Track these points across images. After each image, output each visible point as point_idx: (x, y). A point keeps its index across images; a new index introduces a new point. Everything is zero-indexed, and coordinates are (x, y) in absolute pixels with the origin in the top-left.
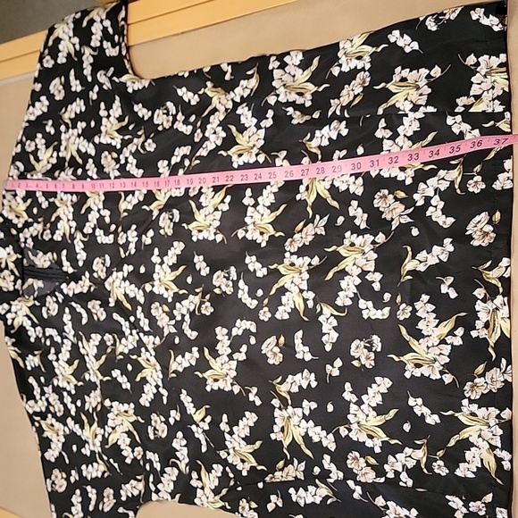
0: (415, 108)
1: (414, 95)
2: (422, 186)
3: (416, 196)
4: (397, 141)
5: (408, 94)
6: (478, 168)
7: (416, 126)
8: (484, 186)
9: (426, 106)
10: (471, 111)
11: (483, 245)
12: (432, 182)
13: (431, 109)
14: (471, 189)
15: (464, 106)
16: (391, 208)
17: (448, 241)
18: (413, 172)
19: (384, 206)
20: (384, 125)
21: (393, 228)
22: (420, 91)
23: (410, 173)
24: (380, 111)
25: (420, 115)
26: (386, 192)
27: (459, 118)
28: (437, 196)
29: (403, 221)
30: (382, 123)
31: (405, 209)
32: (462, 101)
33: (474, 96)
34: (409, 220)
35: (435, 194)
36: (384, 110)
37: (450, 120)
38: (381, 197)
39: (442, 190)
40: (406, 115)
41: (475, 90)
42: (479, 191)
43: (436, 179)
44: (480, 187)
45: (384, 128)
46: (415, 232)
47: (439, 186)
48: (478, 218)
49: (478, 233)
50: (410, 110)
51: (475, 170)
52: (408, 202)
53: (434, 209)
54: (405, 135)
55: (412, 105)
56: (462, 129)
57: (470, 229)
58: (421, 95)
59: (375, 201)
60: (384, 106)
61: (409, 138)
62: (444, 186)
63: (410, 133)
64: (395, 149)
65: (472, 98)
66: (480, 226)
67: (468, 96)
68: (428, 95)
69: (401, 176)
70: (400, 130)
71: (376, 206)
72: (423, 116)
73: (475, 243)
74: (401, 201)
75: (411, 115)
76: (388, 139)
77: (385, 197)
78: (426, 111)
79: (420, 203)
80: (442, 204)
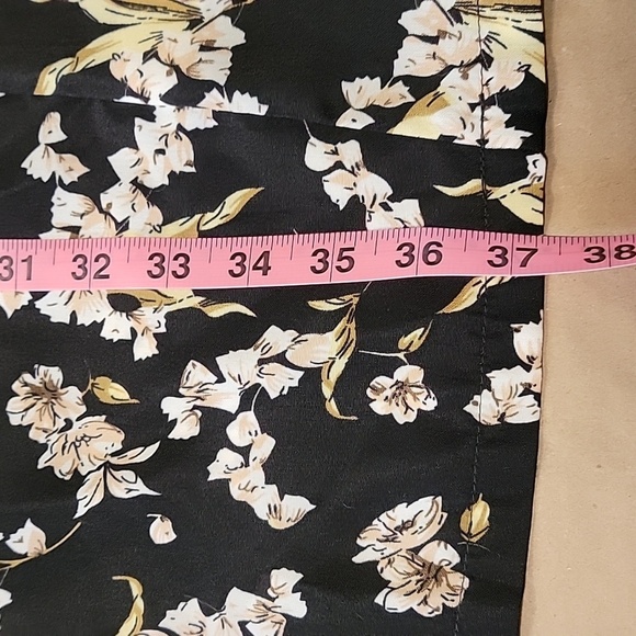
0: (187, 91)
1: (181, 46)
2: (196, 373)
3: (171, 407)
4: (105, 199)
5: (160, 36)
6: (414, 338)
7: (181, 157)
8: (431, 405)
9: (228, 89)
10: (397, 130)
11: (424, 611)
12: (239, 364)
13: (246, 104)
14: (379, 407)
15: (371, 110)
16: (72, 434)
17: (284, 579)
18: (161, 317)
19: (47, 423)
20: (60, 136)
21: (81, 511)
22: (204, 34)
23: (152, 319)
24: (47, 84)
25: (199, 117)
26: (55, 374)
27: (351, 151)
28: (250, 416)
29: (119, 491)
30: (52, 129)
31: (127, 447)
32: (362, 92)
33: (408, 80)
34: (141, 489)
35: (244, 407)
36: (63, 83)
37: (317, 155)
38: (35, 393)
39: (273, 394)
40: (148, 114)
41: (412, 59)
42: (412, 417)
43: (252, 355)
44: (416, 406)
45: (58, 147)
46: (162, 532)
47: (264, 382)
48: (402, 512)
49: (402, 565)
50: (167, 98)
51: (404, 342)
52: (141, 423)
53: (238, 459)
54: (137, 184)
55: (173, 80)
56: (359, 191)
57: (371, 545)
58: (207, 47)
59: (13, 405)
60: (64, 66)
61: (154, 196)
62: (279, 382)
63: (157, 178)
64: (96, 227)
65: (400, 88)
66: (408, 540)
67: (387, 78)
68: (234, 49)
69: (116, 327)
70: (121, 161)
71: (15, 420)
72: (212, 123)
73: (395, 602)
74: (114, 414)
75: (167, 115)
76: (71, 188)
77: (49, 393)
78: (227, 107)
79: (186, 429)
80: (265, 446)
